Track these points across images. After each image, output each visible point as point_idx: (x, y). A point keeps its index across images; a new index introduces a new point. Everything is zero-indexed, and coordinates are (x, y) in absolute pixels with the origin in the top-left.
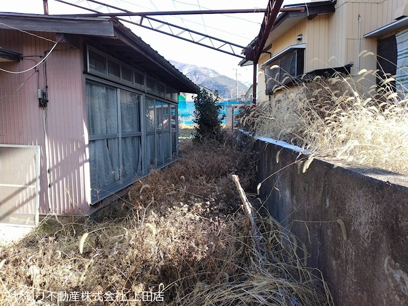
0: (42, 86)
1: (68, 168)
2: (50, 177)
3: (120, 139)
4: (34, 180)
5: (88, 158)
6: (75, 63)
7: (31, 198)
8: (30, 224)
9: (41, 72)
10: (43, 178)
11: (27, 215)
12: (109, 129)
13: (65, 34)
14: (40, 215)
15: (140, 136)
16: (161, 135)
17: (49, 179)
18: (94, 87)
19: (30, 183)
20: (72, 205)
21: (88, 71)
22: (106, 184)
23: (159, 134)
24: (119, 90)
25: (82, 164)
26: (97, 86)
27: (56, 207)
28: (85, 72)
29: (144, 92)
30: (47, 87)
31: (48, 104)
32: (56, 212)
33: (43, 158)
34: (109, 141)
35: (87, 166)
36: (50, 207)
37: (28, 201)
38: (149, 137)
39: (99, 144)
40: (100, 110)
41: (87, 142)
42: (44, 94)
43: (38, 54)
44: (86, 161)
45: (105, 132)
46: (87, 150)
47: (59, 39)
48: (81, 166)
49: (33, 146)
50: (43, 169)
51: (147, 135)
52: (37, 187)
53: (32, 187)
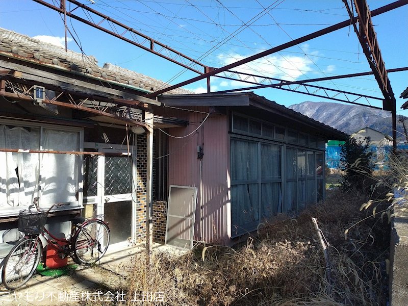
0: (200, 143)
1: (215, 206)
2: (202, 212)
3: (260, 185)
4: (192, 214)
5: (230, 199)
6: (222, 126)
7: (189, 227)
8: (186, 247)
9: (200, 133)
10: (197, 212)
11: (185, 241)
12: (249, 176)
13: (216, 107)
14: (194, 242)
15: (281, 183)
16: (304, 182)
17: (202, 213)
18: (238, 142)
19: (189, 216)
20: (216, 236)
21: (232, 131)
22: (246, 223)
23: (302, 181)
24: (259, 144)
25: (225, 204)
26: (241, 141)
27: (205, 236)
28: (230, 132)
29: (285, 143)
30: (203, 144)
31: (204, 156)
32: (205, 240)
33: (199, 196)
34: (249, 186)
35: (229, 205)
36: (201, 236)
37: (186, 229)
38: (290, 183)
39: (240, 188)
40: (242, 160)
41: (229, 186)
42: (201, 149)
43: (199, 121)
44: (228, 201)
45: (246, 178)
46: (229, 192)
47: (211, 110)
48: (224, 205)
49: (192, 188)
50: (198, 205)
51: (287, 182)
52: (193, 219)
53: (190, 218)
